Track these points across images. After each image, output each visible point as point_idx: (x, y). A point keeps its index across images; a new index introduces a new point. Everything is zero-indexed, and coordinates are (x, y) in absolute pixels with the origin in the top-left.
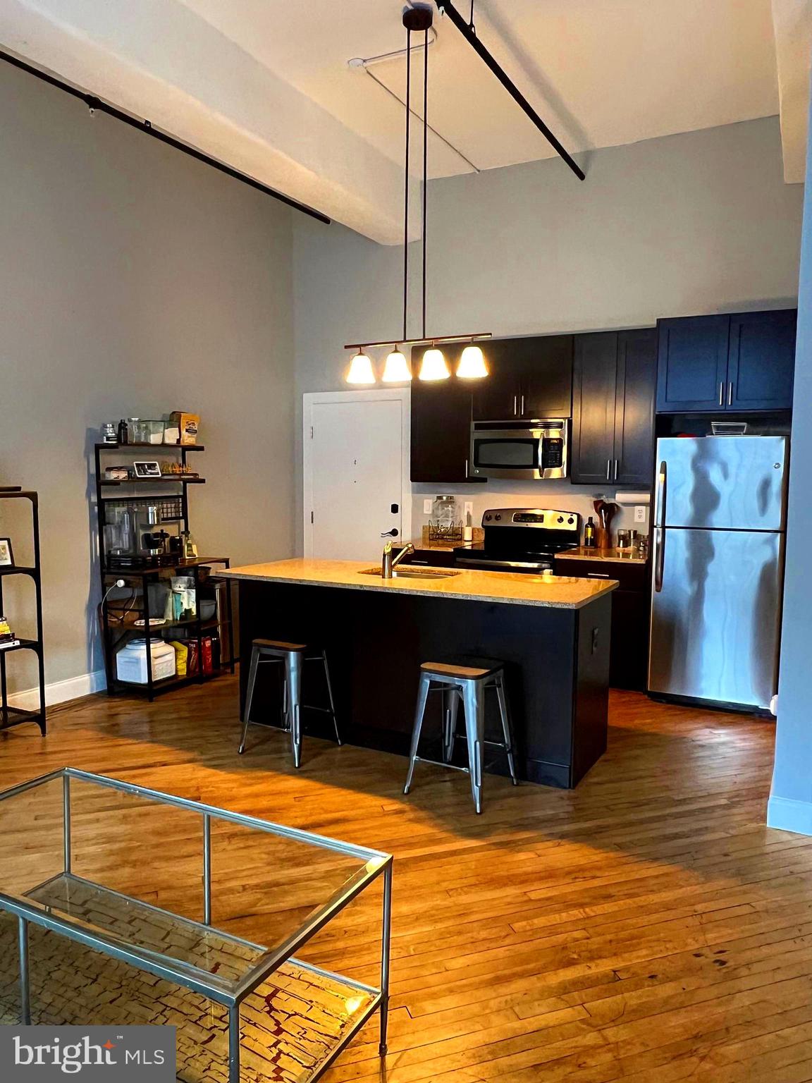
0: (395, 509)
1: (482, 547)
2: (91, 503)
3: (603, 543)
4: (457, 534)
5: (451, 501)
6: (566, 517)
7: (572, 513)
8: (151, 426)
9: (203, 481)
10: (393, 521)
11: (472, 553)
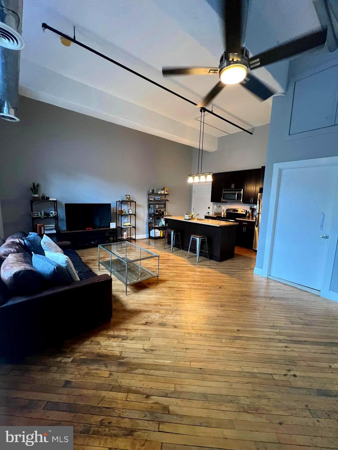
0: (209, 208)
1: (225, 217)
2: (147, 204)
3: (251, 217)
4: (221, 214)
5: (220, 206)
6: (243, 211)
7: (245, 210)
8: (159, 190)
9: (168, 201)
10: (208, 210)
11: (224, 218)
